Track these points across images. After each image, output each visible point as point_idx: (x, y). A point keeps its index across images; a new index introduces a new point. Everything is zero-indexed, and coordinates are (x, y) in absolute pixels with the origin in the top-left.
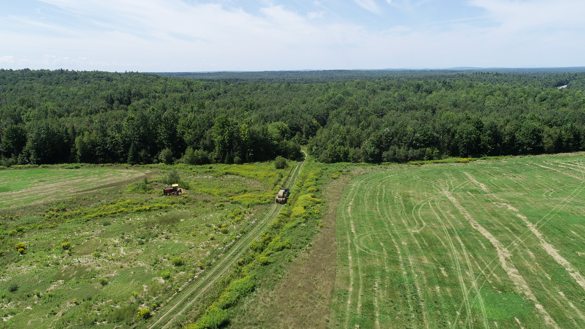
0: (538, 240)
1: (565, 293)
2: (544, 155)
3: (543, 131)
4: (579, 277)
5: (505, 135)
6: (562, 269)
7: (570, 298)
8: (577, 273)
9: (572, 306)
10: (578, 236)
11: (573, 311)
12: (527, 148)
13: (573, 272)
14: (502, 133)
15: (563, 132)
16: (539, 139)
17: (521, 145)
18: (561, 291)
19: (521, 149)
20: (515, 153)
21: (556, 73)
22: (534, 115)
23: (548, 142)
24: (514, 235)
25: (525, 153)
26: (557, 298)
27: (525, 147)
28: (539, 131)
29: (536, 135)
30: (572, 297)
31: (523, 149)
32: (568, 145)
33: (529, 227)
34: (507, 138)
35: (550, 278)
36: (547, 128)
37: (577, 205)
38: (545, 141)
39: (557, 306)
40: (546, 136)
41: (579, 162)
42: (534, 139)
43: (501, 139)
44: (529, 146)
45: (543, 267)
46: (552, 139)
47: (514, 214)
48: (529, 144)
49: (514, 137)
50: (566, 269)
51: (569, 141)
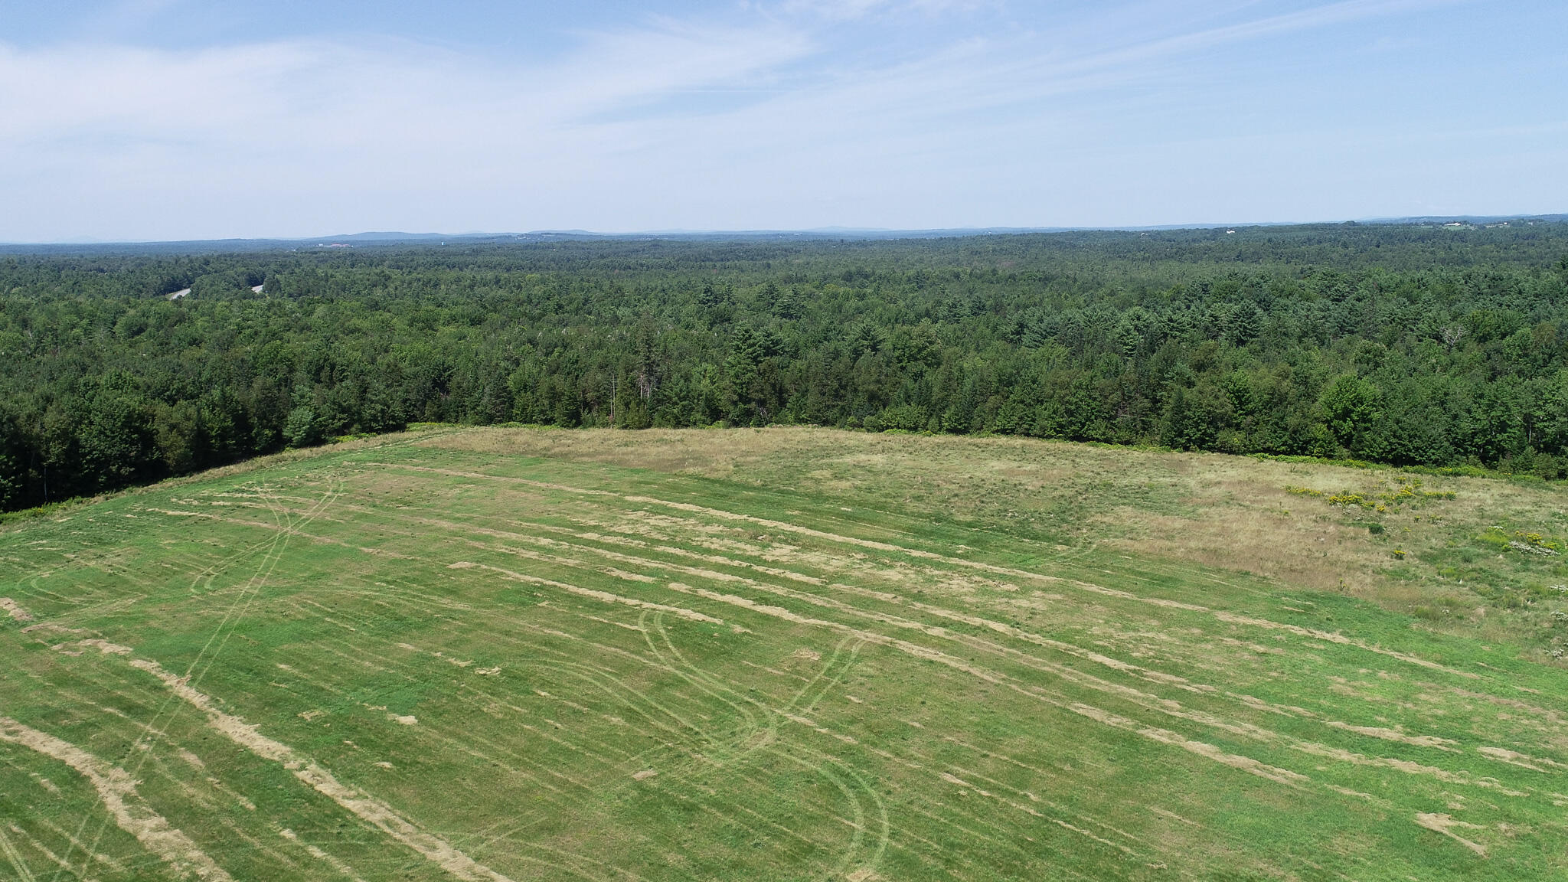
0: (202, 716)
1: (294, 829)
2: (170, 482)
3: (153, 416)
4: (319, 775)
5: (48, 440)
6: (276, 769)
7: (309, 838)
8: (313, 767)
9: (317, 853)
10: (296, 671)
11: (323, 865)
12: (119, 469)
13: (303, 768)
14: (38, 437)
15: (206, 413)
16: (148, 440)
17: (102, 463)
18: (285, 828)
19: (104, 474)
20: (88, 489)
21: (154, 258)
22: (120, 375)
23: (173, 446)
24: (134, 722)
25: (117, 484)
26: (279, 850)
27: (114, 469)
28: (143, 418)
29: (137, 430)
30: (313, 831)
31: (108, 473)
32: (224, 447)
33: (171, 686)
34: (56, 449)
35: (252, 807)
36: (162, 409)
37: (278, 595)
38: (163, 444)
39: (283, 871)
40: (163, 429)
41: (260, 483)
42: (132, 443)
43: (38, 455)
44: (125, 464)
45: (230, 783)
46: (184, 436)
47: (120, 663)
48: (123, 458)
49: (75, 443)
50: (287, 766)
51: (224, 434)
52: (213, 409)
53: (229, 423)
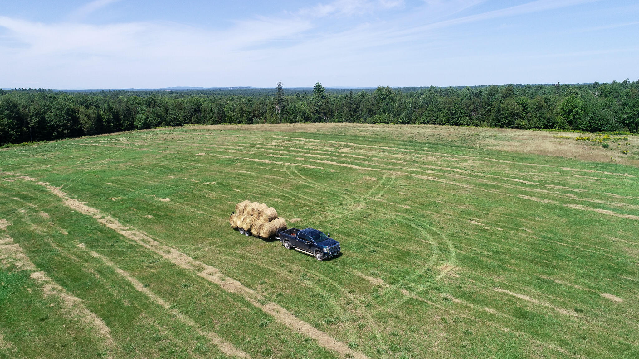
0: (60, 200)
1: (86, 243)
3: (79, 111)
4: (111, 221)
6: (88, 219)
7: (92, 247)
8: (109, 217)
9: (95, 254)
10: (114, 185)
11: (97, 260)
13: (103, 217)
16: (76, 120)
17: (55, 128)
18: (81, 243)
20: (49, 137)
23: (86, 123)
24: (24, 202)
25: (61, 136)
26: (73, 253)
27: (60, 130)
28: (73, 111)
29: (71, 115)
31: (58, 132)
32: (109, 126)
33: (51, 190)
34: (34, 120)
35: (66, 233)
36: (82, 108)
37: (116, 163)
38: (82, 122)
40: (82, 116)
41: (121, 137)
42: (69, 120)
44: (65, 129)
45: (59, 224)
47: (32, 183)
48: (65, 126)
49: (44, 118)
50: (94, 217)
51: (109, 121)
52: (105, 111)
53: (111, 116)
